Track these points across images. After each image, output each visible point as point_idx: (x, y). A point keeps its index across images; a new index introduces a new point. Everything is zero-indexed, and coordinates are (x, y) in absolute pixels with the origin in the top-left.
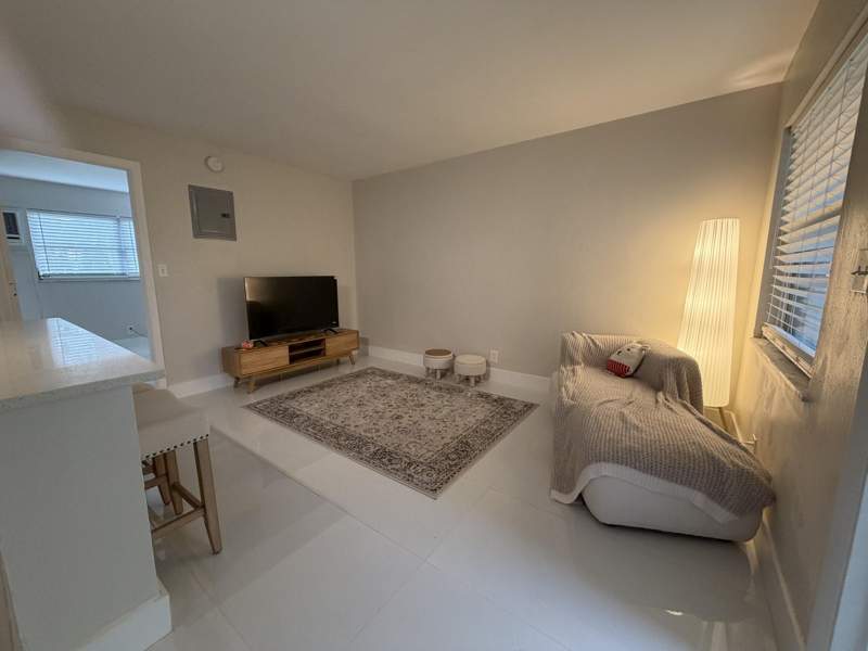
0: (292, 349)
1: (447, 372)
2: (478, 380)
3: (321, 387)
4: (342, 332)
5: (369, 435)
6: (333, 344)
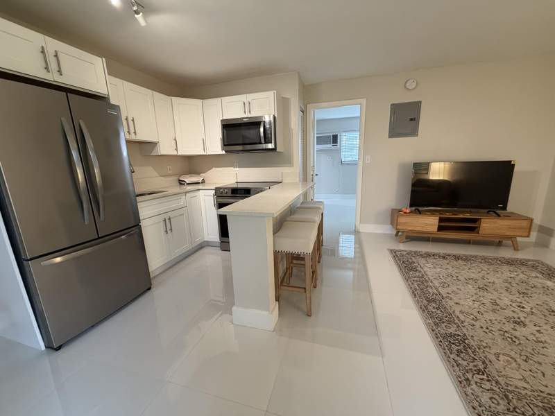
4: (511, 216)
5: (462, 318)
6: (491, 225)
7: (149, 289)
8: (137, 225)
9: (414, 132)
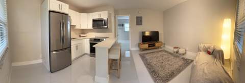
0: (149, 45)
1: (177, 52)
2: (183, 54)
3: (152, 53)
4: (159, 42)
6: (157, 44)
7: (71, 64)
8: (70, 47)
9: (141, 24)
